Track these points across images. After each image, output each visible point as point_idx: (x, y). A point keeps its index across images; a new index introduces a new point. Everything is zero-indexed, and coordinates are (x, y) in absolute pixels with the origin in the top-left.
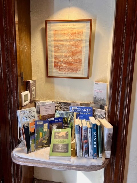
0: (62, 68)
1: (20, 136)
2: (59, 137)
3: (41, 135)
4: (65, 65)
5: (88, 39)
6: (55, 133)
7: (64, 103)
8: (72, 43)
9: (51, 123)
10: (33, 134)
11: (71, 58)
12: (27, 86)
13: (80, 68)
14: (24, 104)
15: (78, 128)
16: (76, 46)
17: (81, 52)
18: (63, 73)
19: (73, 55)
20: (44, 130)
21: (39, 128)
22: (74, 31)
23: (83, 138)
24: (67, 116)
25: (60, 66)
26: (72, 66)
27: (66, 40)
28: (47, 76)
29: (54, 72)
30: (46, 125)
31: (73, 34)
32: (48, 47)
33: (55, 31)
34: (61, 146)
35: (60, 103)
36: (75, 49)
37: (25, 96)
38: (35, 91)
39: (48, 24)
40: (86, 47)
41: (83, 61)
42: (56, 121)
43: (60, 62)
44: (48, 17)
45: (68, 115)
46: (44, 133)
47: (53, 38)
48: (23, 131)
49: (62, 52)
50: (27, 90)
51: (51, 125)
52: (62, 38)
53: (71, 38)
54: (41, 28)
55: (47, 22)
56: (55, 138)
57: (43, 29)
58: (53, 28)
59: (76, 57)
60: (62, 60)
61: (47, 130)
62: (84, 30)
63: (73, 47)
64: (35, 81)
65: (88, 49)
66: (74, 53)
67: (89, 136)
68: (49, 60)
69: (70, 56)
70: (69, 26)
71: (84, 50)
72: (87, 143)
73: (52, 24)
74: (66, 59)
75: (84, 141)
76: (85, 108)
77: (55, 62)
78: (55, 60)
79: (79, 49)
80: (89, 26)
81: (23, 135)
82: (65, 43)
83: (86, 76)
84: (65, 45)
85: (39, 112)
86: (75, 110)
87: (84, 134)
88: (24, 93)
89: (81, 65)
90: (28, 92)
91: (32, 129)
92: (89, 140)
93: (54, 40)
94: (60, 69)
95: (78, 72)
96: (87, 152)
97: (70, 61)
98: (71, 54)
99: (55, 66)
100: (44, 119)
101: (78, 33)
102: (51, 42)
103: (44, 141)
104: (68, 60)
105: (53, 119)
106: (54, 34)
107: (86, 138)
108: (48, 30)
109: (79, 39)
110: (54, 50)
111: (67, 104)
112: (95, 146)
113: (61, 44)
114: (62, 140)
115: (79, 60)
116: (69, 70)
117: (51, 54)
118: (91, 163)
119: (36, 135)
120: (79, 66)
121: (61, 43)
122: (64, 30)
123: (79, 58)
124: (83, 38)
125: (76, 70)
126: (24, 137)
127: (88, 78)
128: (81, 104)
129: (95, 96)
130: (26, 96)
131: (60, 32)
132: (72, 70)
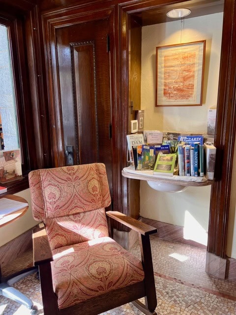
0: (172, 95)
1: (129, 160)
2: (164, 160)
3: (147, 158)
4: (175, 92)
5: (201, 61)
6: (160, 157)
7: (173, 134)
8: (183, 67)
9: (157, 150)
10: (140, 155)
11: (182, 84)
12: (135, 115)
13: (192, 94)
14: (133, 131)
15: (181, 149)
16: (188, 71)
17: (193, 76)
18: (173, 100)
19: (184, 80)
20: (150, 155)
21: (146, 152)
22: (186, 55)
23: (186, 158)
24: (174, 145)
25: (169, 94)
26: (183, 92)
27: (178, 66)
28: (156, 105)
29: (163, 100)
30: (152, 151)
31: (184, 58)
32: (158, 74)
33: (165, 57)
34: (164, 166)
35: (169, 134)
36: (187, 74)
37: (133, 123)
38: (143, 121)
39: (158, 51)
40: (198, 70)
41: (195, 86)
42: (162, 148)
43: (170, 90)
44: (159, 43)
45: (176, 145)
46: (150, 157)
47: (163, 65)
48: (131, 153)
49: (172, 79)
50: (135, 119)
51: (157, 152)
52: (173, 64)
53: (183, 62)
54: (151, 55)
55: (157, 48)
56: (159, 160)
57: (153, 56)
58: (163, 54)
59: (187, 83)
60: (172, 87)
61: (153, 155)
62: (197, 53)
63: (184, 72)
64: (143, 111)
65: (201, 72)
66: (185, 79)
67: (191, 156)
68: (158, 87)
69: (181, 82)
70: (181, 51)
71: (196, 75)
72: (189, 162)
73: (163, 50)
74: (177, 86)
75: (186, 161)
76: (195, 137)
77: (164, 90)
78: (165, 88)
79: (191, 74)
80: (202, 48)
81: (132, 156)
82: (176, 68)
83: (199, 103)
84: (176, 71)
85: (146, 141)
86: (184, 139)
87: (186, 154)
88: (133, 122)
89: (193, 91)
90: (136, 121)
91: (139, 151)
92: (191, 161)
93: (165, 67)
94: (170, 97)
95: (190, 99)
96: (189, 172)
97: (181, 87)
98: (182, 80)
99: (165, 94)
100: (152, 147)
101: (190, 57)
102: (161, 69)
103: (149, 164)
104: (179, 86)
105: (160, 146)
106: (165, 60)
107: (189, 158)
108: (158, 57)
109: (191, 63)
110: (165, 76)
111: (176, 135)
112: (197, 165)
113: (172, 70)
114: (166, 162)
115: (191, 86)
116: (179, 97)
117: (161, 81)
118: (191, 179)
119: (142, 157)
120: (190, 92)
121: (172, 68)
122: (176, 54)
123: (191, 83)
124: (196, 61)
125: (188, 97)
126: (132, 158)
127: (201, 105)
128: (191, 135)
129: (209, 125)
130: (135, 124)
131: (171, 58)
132: (183, 97)
